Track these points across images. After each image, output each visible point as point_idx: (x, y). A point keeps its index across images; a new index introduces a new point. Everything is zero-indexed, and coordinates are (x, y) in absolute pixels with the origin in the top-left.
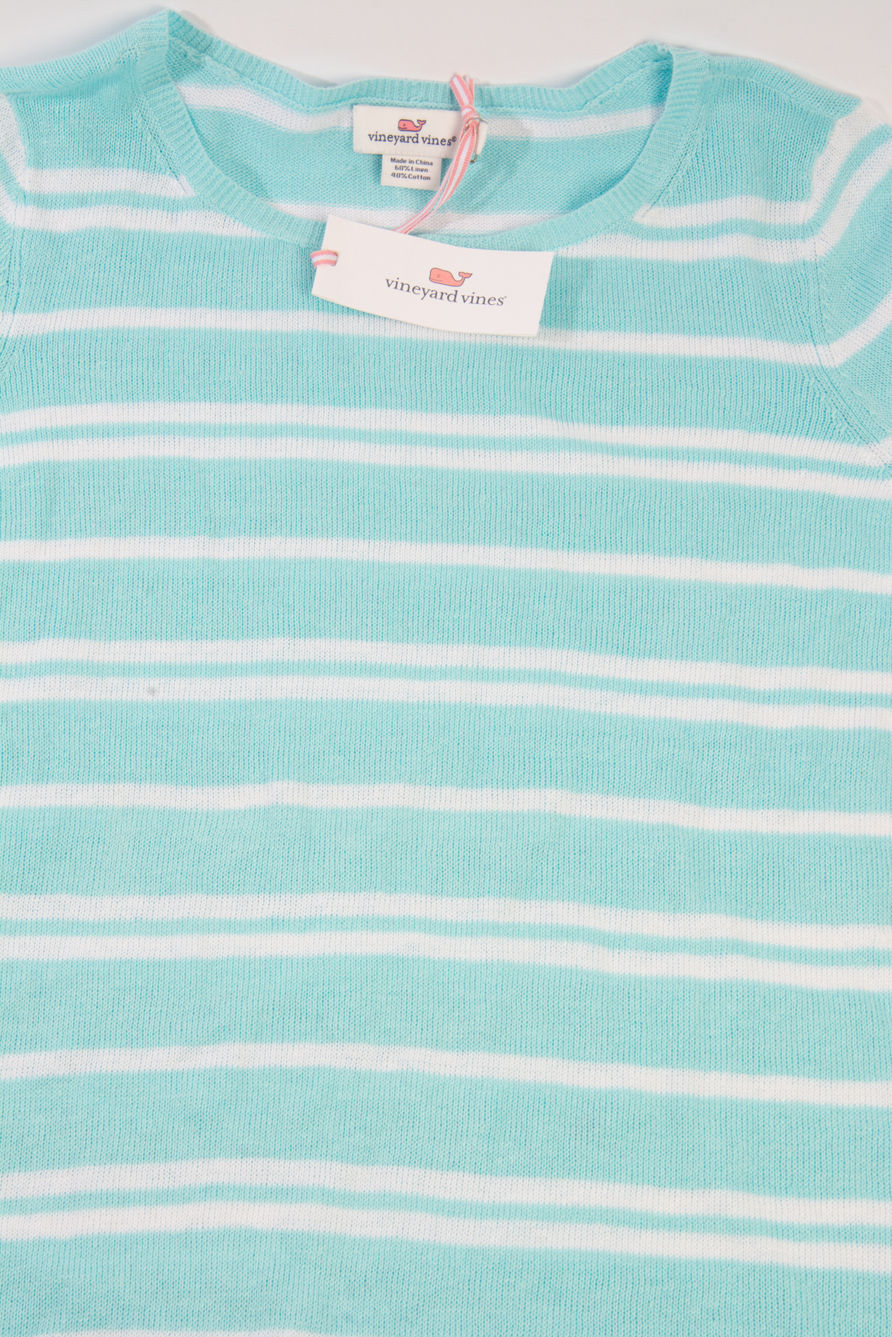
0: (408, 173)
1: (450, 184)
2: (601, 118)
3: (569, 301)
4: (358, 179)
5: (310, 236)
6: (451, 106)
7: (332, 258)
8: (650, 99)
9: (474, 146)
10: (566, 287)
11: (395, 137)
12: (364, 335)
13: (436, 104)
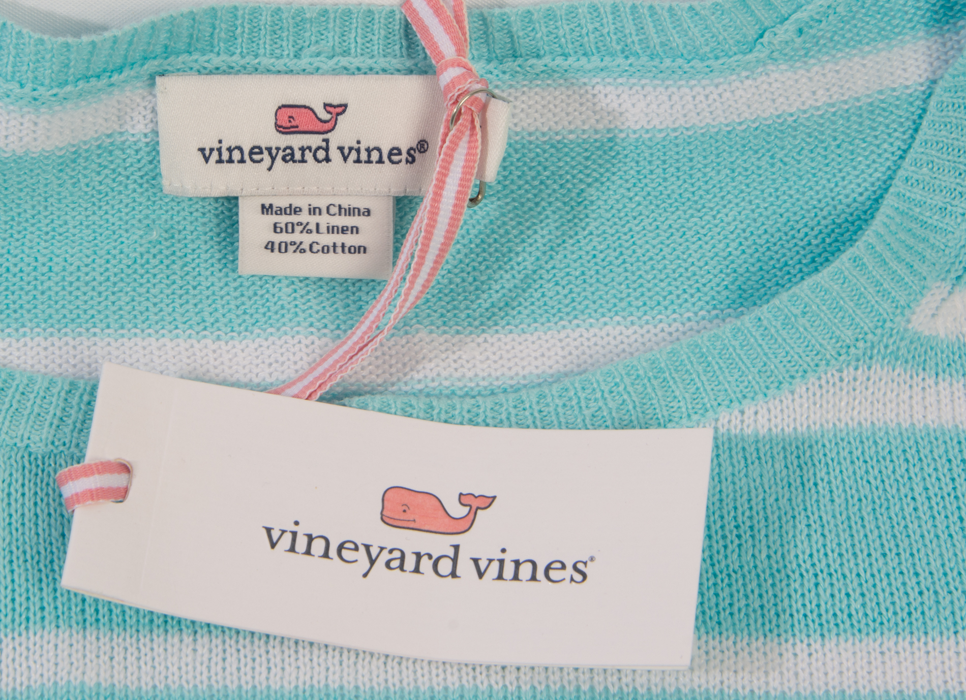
0: (307, 239)
1: (420, 264)
2: (802, 72)
3: (764, 556)
4: (180, 263)
5: (56, 422)
6: (409, 63)
7: (116, 480)
8: (923, 16)
9: (477, 162)
10: (751, 518)
11: (269, 150)
12: (210, 687)
13: (370, 62)
